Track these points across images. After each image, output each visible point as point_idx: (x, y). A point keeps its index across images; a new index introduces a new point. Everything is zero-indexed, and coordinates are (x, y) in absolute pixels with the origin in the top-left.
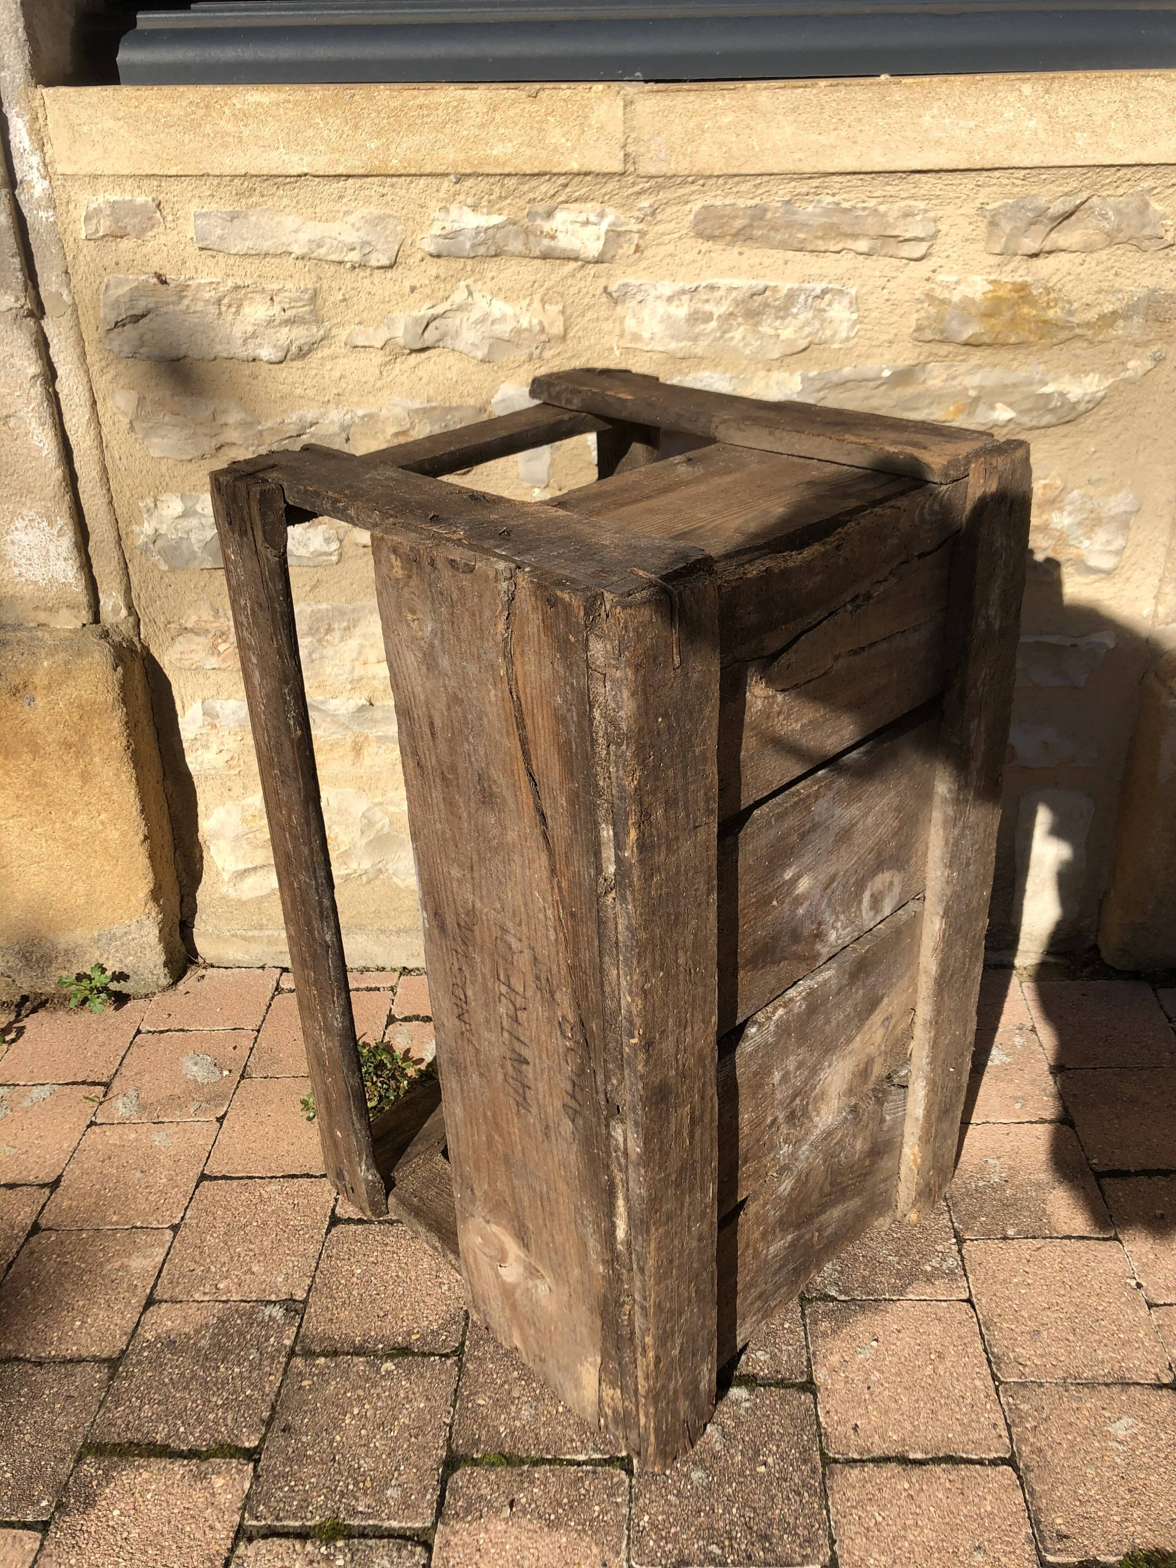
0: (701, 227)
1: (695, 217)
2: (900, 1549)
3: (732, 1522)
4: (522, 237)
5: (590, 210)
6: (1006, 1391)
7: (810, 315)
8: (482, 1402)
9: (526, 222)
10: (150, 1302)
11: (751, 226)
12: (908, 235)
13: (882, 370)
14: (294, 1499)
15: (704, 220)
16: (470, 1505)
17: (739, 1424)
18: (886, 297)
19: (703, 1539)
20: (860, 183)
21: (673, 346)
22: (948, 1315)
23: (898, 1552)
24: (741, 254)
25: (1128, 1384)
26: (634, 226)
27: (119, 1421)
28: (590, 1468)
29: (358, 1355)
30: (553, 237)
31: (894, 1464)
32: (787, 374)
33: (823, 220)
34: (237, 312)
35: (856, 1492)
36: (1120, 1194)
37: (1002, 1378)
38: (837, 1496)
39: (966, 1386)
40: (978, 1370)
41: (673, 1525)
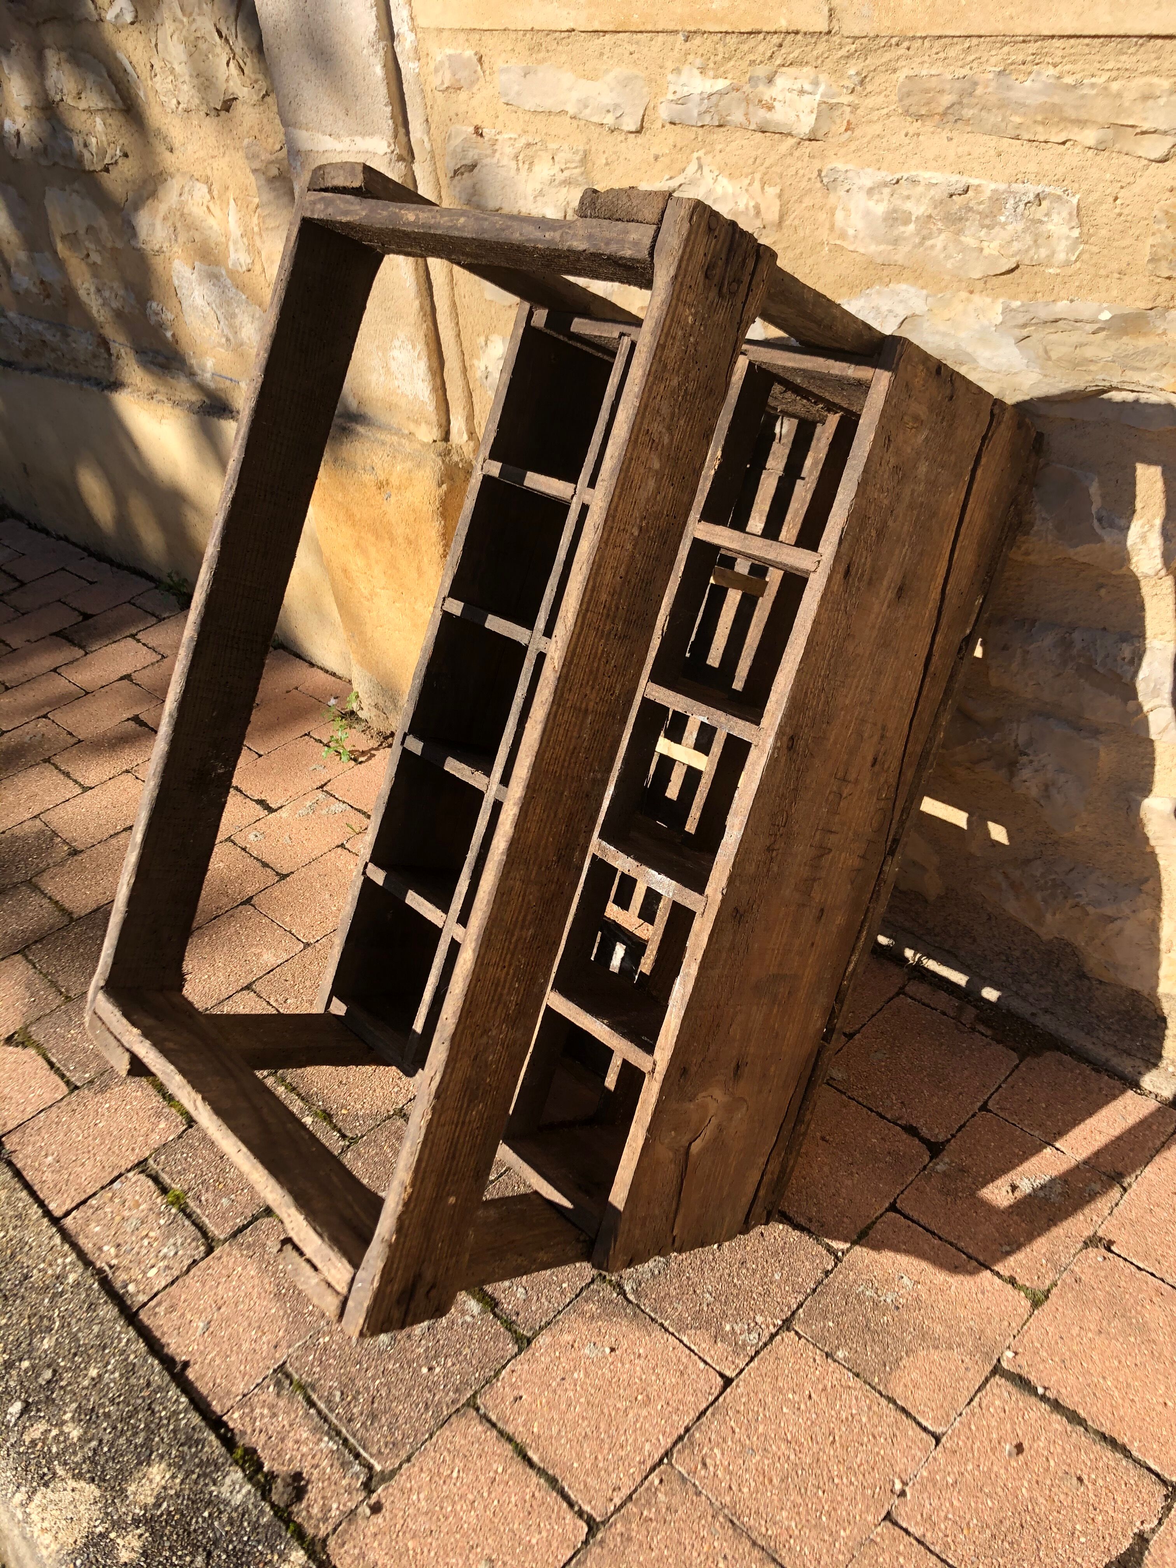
0: (907, 102)
1: (900, 89)
2: (442, 1508)
3: (367, 1389)
4: (744, 104)
5: (803, 76)
6: (665, 1472)
7: (1020, 226)
9: (747, 88)
10: (248, 987)
11: (960, 103)
12: (1146, 126)
13: (1100, 311)
14: (181, 1165)
15: (909, 94)
16: (254, 1244)
18: (1117, 211)
19: (340, 1382)
20: (1087, 50)
21: (873, 248)
22: (694, 1376)
23: (437, 1508)
24: (950, 139)
25: (774, 1560)
26: (846, 99)
29: (303, 1099)
30: (770, 108)
31: (511, 1447)
32: (989, 300)
33: (1042, 99)
34: (530, 169)
35: (463, 1442)
36: (997, 1403)
37: (673, 1461)
38: (448, 1433)
39: (636, 1440)
40: (661, 1437)
41: (334, 1358)
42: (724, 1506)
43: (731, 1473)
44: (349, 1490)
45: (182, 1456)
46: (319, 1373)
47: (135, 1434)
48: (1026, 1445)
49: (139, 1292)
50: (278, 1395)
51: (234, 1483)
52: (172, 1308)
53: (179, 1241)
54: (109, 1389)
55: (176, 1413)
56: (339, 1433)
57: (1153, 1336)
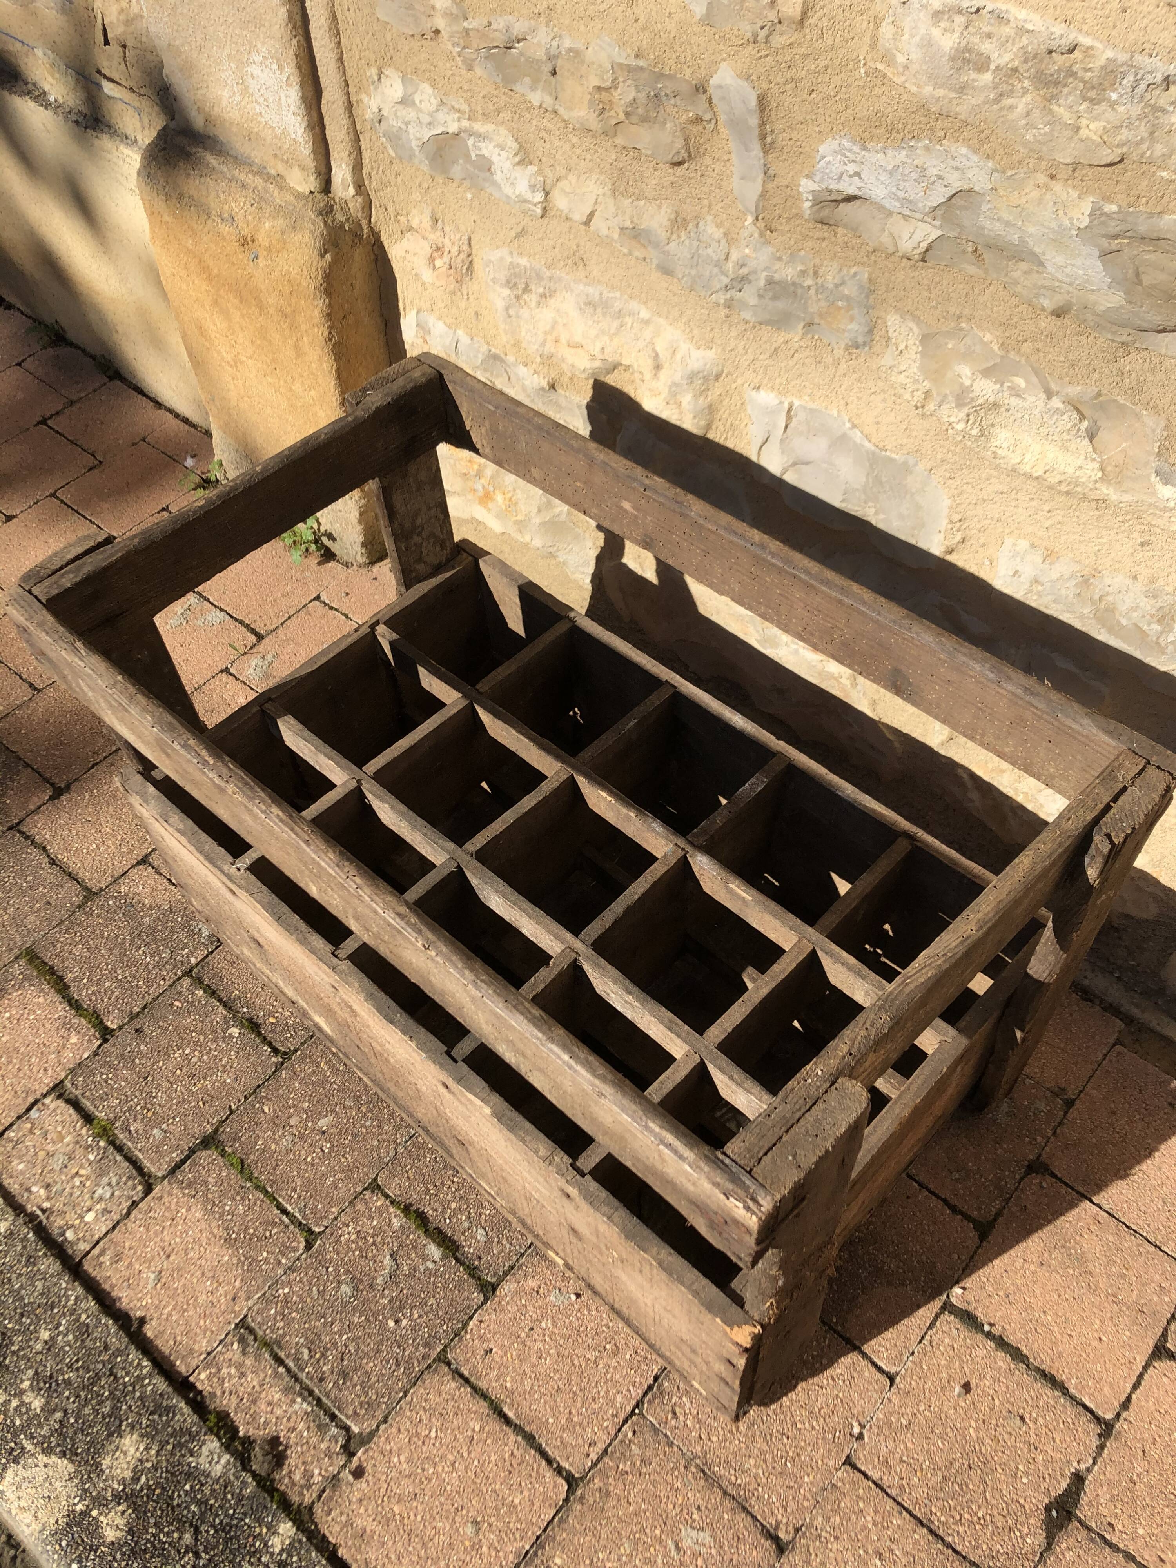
2: (423, 1470)
3: (335, 1344)
6: (637, 1423)
7: (1136, 110)
8: (266, 1109)
10: (144, 860)
14: (102, 1088)
16: (195, 1182)
17: (412, 1275)
19: (306, 1338)
21: (929, 90)
23: (419, 1471)
25: (744, 1508)
27: (59, 945)
28: (286, 1220)
29: (225, 1006)
31: (485, 1404)
32: (1074, 194)
35: (437, 1400)
36: (946, 1341)
37: (645, 1412)
38: (422, 1391)
39: (607, 1392)
40: (631, 1388)
41: (297, 1311)
42: (695, 1457)
43: (700, 1422)
44: (329, 1454)
45: (153, 1425)
46: (283, 1328)
47: (100, 1403)
48: (973, 1384)
49: (79, 1239)
50: (244, 1353)
51: (211, 1453)
52: (118, 1258)
53: (114, 1180)
54: (65, 1353)
55: (141, 1379)
56: (311, 1393)
57: (1090, 1267)
